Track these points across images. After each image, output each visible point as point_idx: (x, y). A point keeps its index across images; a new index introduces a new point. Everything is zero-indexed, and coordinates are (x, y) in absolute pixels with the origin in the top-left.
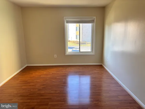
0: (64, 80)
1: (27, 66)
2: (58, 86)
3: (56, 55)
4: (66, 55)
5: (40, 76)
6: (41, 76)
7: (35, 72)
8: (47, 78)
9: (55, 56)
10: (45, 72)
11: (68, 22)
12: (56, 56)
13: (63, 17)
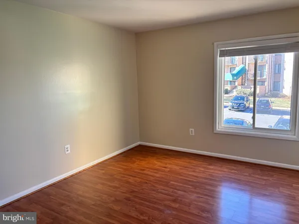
0: (180, 192)
1: (140, 146)
2: (155, 203)
3: (193, 130)
4: (214, 132)
5: (144, 170)
6: (145, 172)
7: (142, 159)
8: (152, 178)
9: (191, 132)
10: (159, 164)
11: (224, 54)
12: (193, 132)
13: (213, 44)
